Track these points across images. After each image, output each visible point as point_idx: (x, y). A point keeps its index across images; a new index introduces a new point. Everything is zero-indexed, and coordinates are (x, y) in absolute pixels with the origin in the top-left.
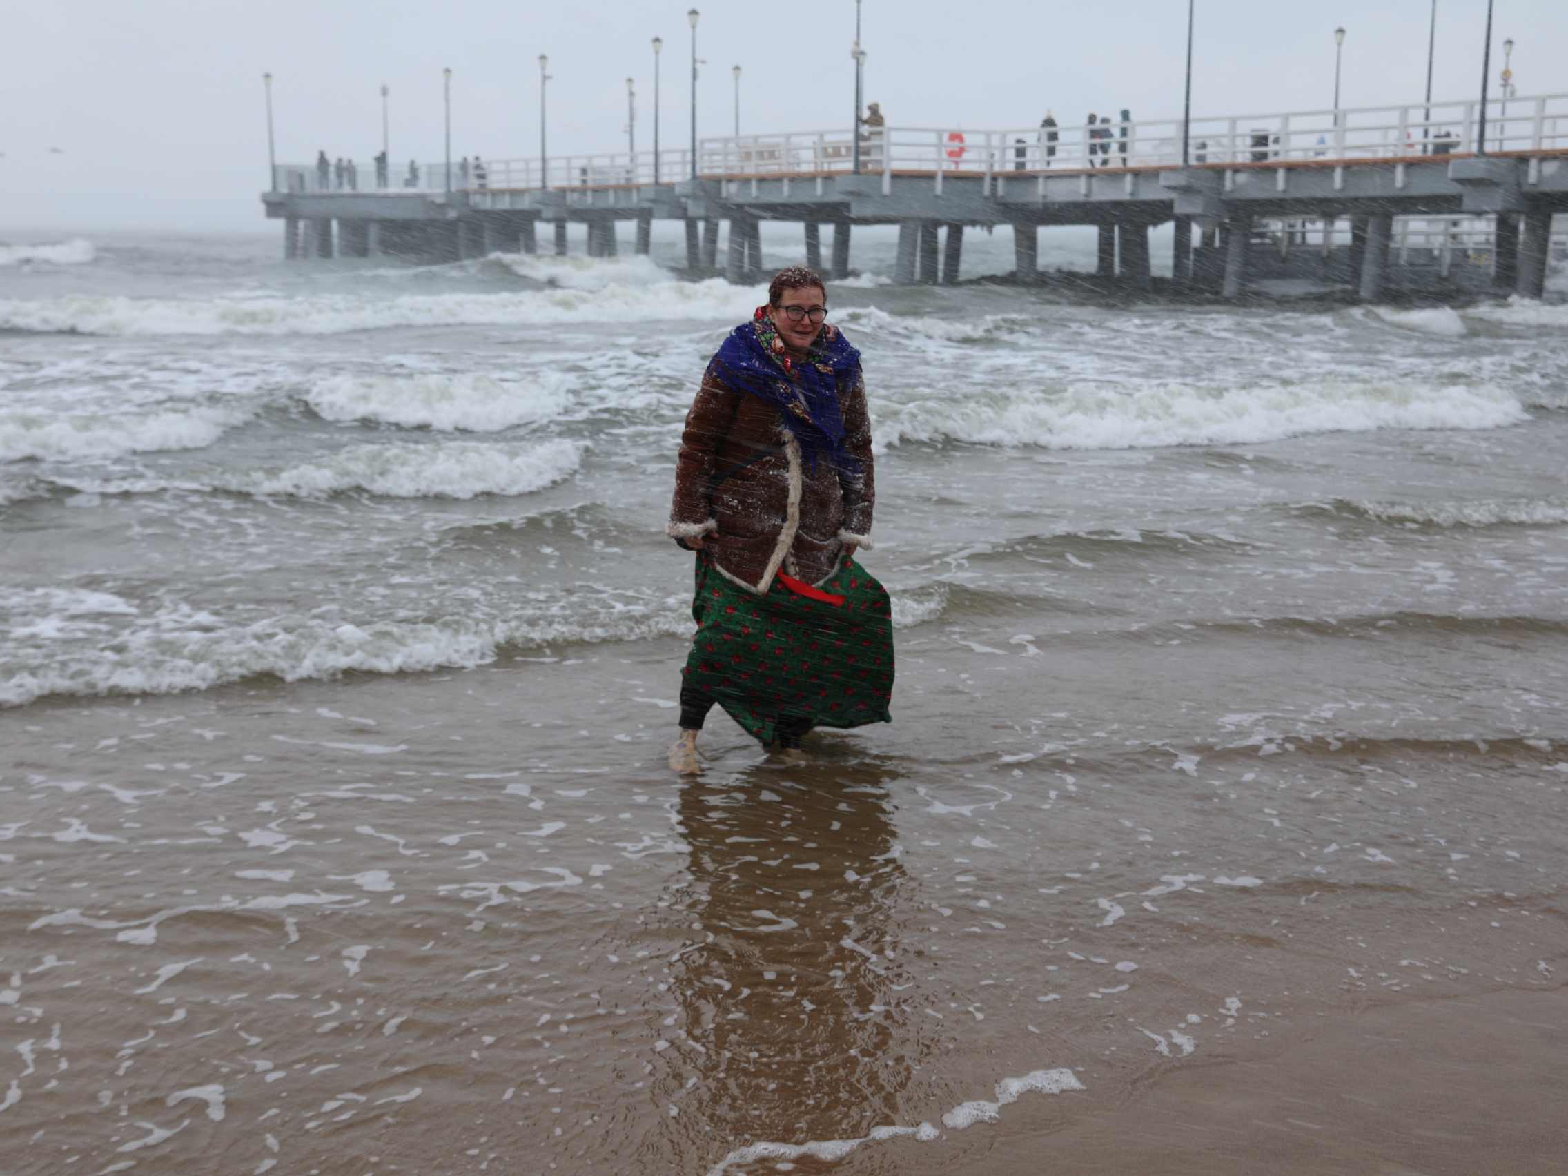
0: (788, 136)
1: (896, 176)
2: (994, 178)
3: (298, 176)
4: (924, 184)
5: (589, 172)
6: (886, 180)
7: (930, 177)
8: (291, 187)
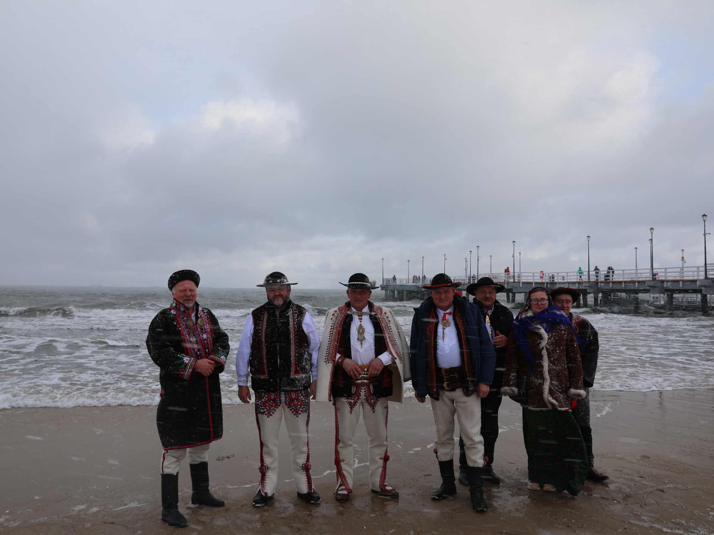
0: (499, 274)
1: (523, 283)
2: (547, 283)
3: (388, 280)
4: (530, 285)
5: (455, 280)
6: (521, 284)
7: (531, 283)
8: (387, 284)
